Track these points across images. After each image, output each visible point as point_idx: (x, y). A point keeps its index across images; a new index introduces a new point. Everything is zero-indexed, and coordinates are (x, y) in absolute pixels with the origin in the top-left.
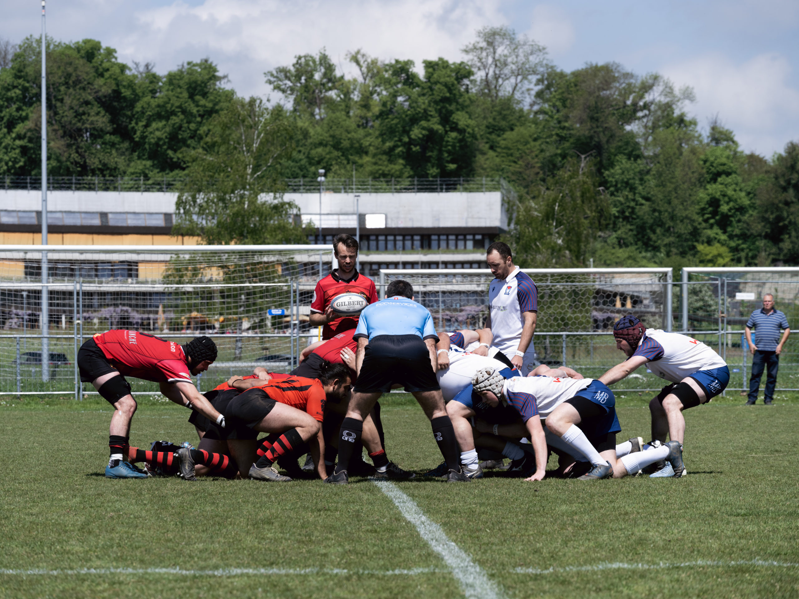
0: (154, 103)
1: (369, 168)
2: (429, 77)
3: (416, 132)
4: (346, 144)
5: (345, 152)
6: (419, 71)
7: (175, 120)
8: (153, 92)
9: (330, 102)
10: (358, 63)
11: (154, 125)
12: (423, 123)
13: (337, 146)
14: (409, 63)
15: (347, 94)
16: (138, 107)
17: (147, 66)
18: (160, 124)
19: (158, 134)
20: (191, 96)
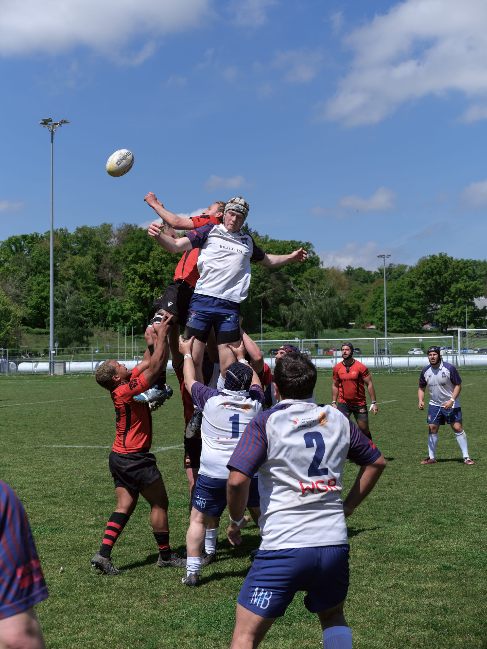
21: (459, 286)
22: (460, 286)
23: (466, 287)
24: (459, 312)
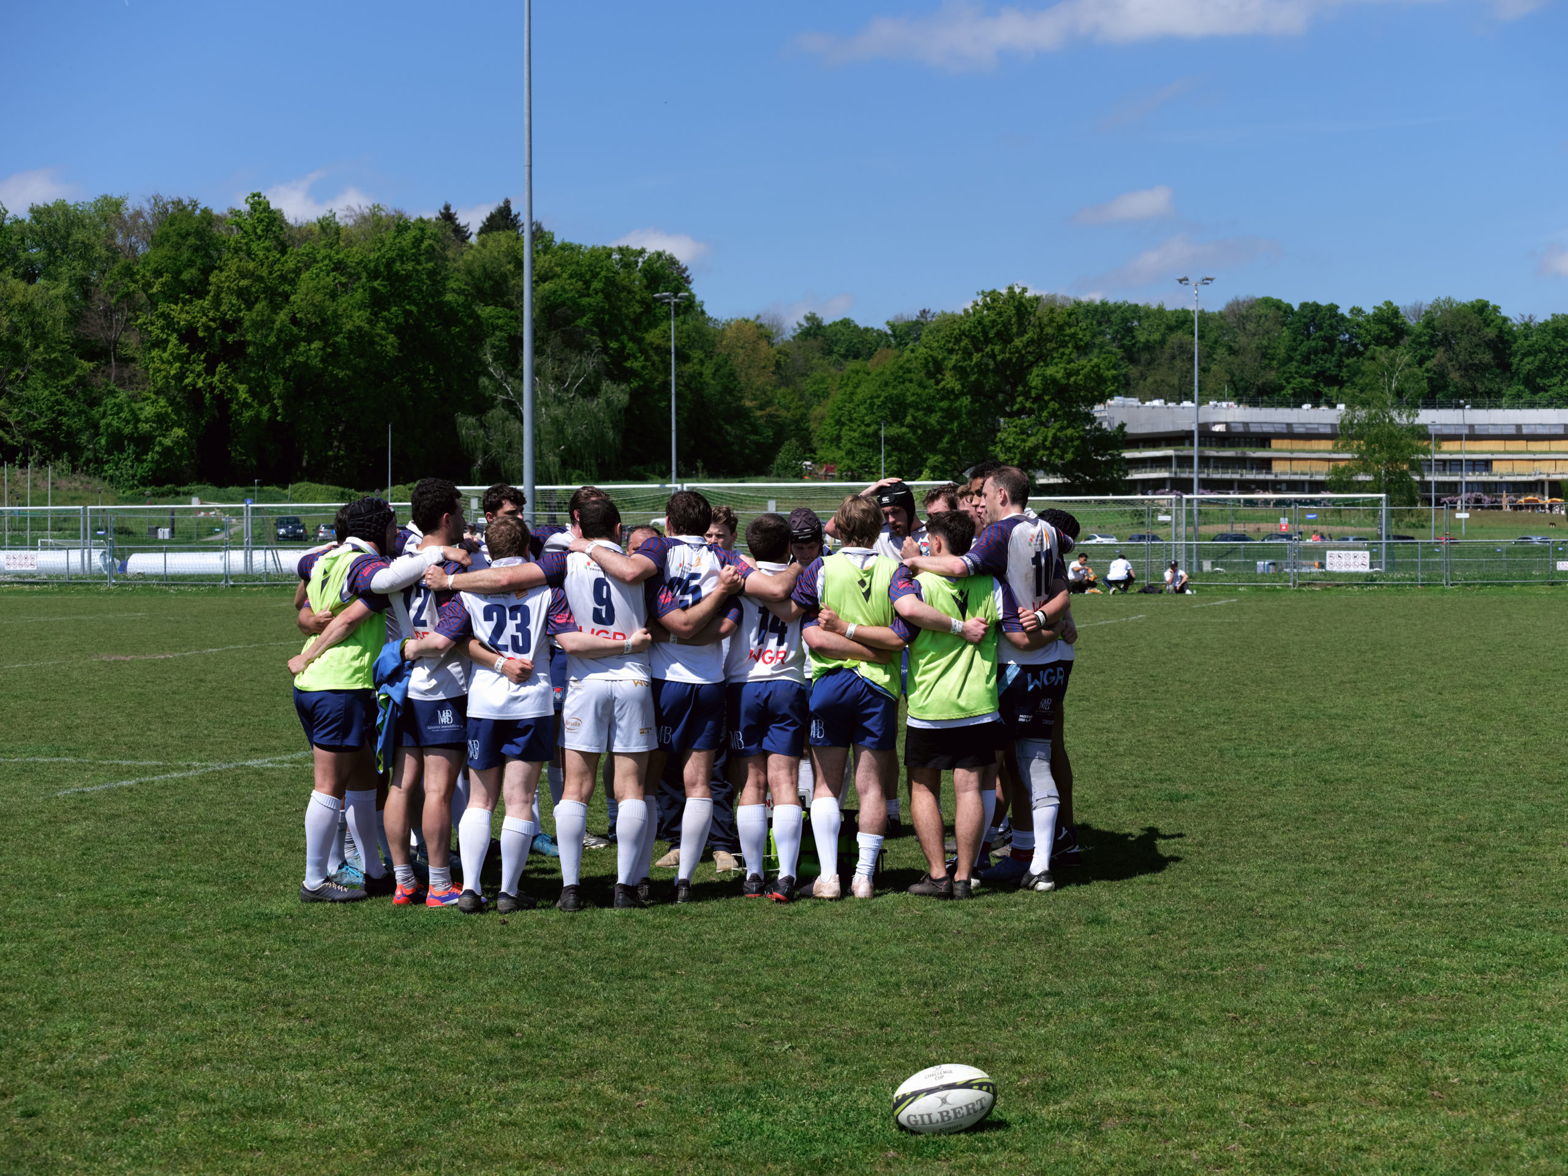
7: (1541, 356)
21: (1050, 371)
22: (1055, 371)
23: (1069, 375)
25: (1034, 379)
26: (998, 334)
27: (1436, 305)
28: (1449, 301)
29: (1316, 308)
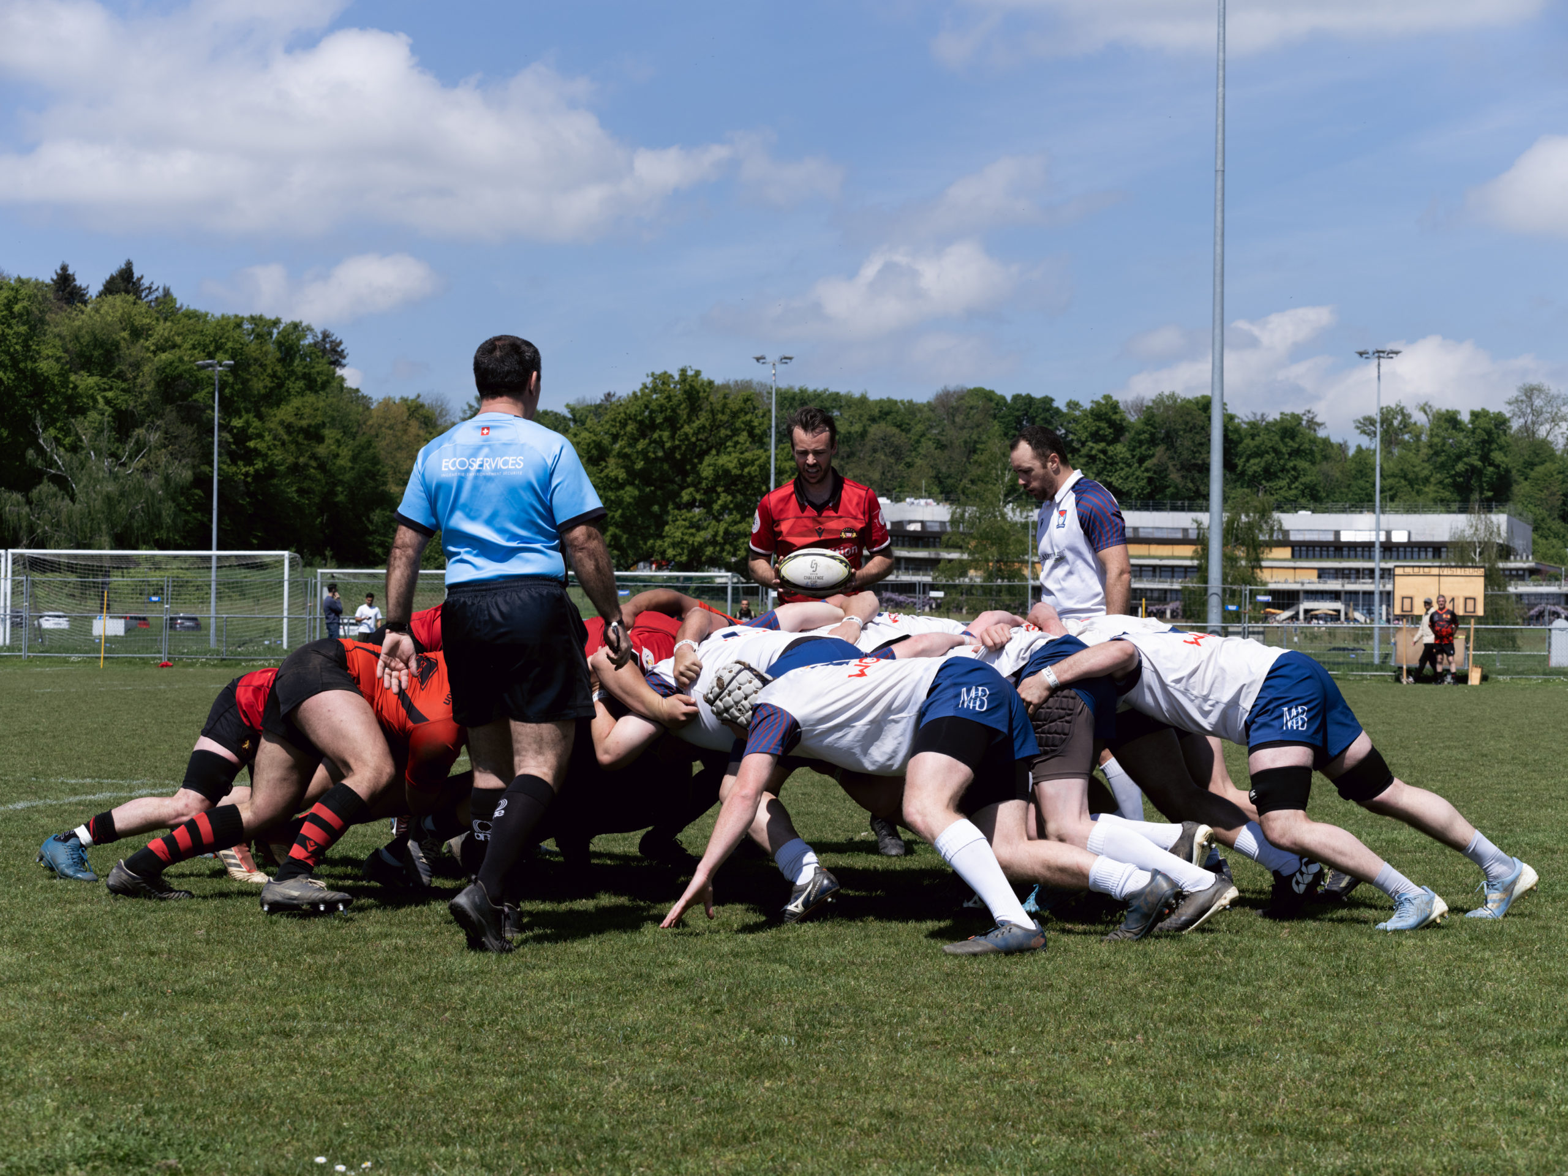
0: (1252, 444)
1: (1431, 495)
2: (1472, 422)
3: (1460, 467)
4: (1411, 476)
5: (1411, 483)
6: (1465, 417)
7: (1268, 457)
8: (1253, 437)
9: (1405, 445)
10: (1425, 412)
11: (1252, 461)
12: (1465, 459)
13: (1405, 477)
14: (1456, 413)
15: (1418, 438)
16: (1240, 448)
17: (1263, 415)
18: (1256, 460)
19: (1255, 468)
20: (1282, 439)
21: (723, 460)
22: (728, 461)
23: (743, 465)
24: (721, 533)
25: (706, 470)
26: (666, 419)
27: (1159, 401)
28: (1172, 396)
29: (1029, 400)
